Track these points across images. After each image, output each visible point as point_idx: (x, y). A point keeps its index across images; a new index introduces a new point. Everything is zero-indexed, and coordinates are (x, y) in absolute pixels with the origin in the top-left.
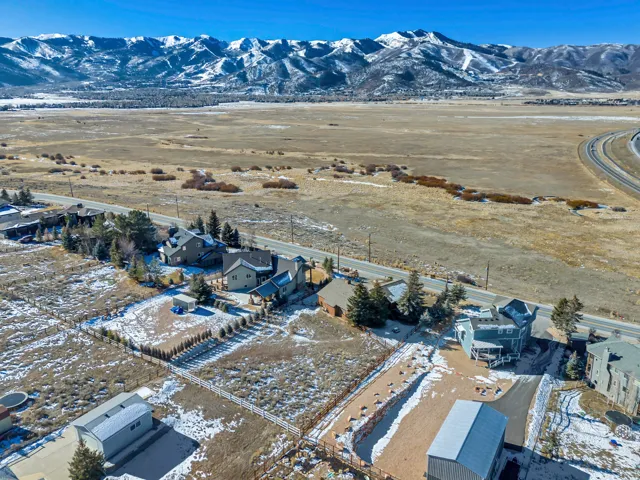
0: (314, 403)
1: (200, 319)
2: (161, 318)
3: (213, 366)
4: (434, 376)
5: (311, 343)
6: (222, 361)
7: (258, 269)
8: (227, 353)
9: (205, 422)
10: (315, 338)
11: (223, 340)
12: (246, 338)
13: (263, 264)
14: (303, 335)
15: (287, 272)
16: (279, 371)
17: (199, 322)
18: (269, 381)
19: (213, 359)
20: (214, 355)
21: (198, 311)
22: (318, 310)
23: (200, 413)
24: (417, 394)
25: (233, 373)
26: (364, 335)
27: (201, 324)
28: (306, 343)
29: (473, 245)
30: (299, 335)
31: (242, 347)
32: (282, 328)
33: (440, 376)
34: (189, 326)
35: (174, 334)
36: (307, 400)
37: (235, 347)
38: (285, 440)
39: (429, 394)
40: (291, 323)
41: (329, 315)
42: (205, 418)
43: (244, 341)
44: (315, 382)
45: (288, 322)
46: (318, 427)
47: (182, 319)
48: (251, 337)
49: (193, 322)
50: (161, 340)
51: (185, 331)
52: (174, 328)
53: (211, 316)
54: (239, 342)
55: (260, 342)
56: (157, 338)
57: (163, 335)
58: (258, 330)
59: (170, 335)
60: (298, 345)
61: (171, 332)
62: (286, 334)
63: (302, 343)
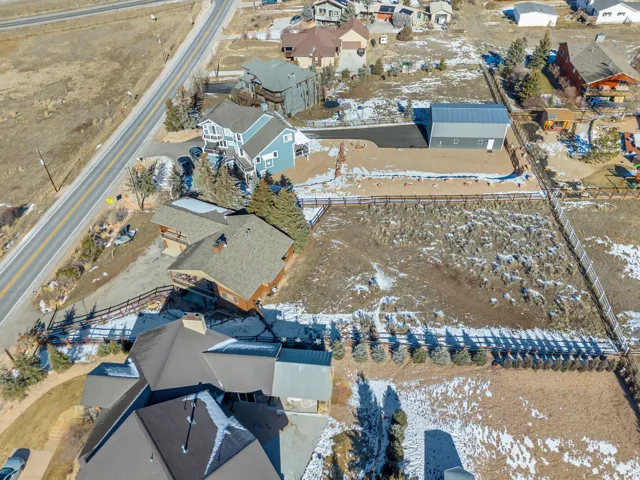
3: (549, 323)
5: (384, 267)
6: (527, 322)
8: (506, 332)
9: (628, 259)
10: (365, 270)
14: (371, 283)
16: (482, 259)
17: (480, 433)
19: (536, 334)
22: (271, 307)
23: (627, 270)
27: (485, 422)
30: (373, 287)
32: (374, 313)
34: (506, 439)
35: (553, 445)
37: (480, 334)
40: (348, 312)
42: (625, 263)
43: (457, 332)
45: (347, 317)
48: (442, 331)
49: (489, 447)
50: (590, 449)
51: (528, 432)
52: (539, 465)
53: (446, 429)
54: (466, 336)
55: (441, 313)
56: (595, 464)
57: (577, 463)
58: (411, 337)
59: (562, 450)
60: (402, 275)
61: (555, 459)
62: (386, 299)
63: (393, 275)
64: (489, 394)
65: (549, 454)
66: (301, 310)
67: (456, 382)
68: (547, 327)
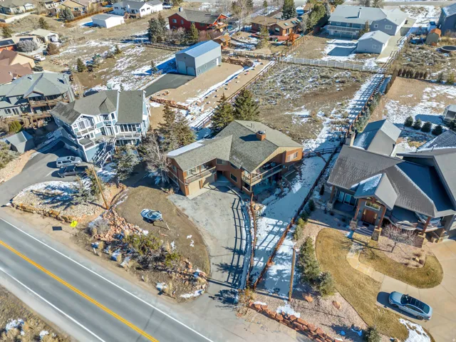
3: (360, 82)
5: (292, 111)
6: (356, 86)
8: (359, 92)
10: (290, 117)
12: (355, 105)
14: (303, 117)
16: (308, 85)
17: (418, 108)
19: (364, 87)
20: (368, 90)
27: (413, 106)
28: (297, 111)
30: (307, 116)
32: (328, 120)
35: (426, 97)
37: (358, 98)
40: (322, 127)
43: (354, 102)
45: (325, 129)
48: (351, 106)
49: (426, 108)
50: (429, 92)
51: (419, 99)
52: (435, 102)
53: (415, 114)
54: (358, 101)
57: (435, 95)
58: (351, 114)
60: (303, 107)
61: (433, 98)
62: (319, 115)
63: (301, 110)
64: (398, 102)
65: (430, 99)
66: (312, 140)
67: (388, 107)
68: (362, 83)
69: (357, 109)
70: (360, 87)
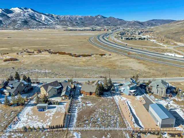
0: (118, 120)
1: (54, 110)
2: (38, 115)
4: (129, 102)
7: (57, 87)
8: (76, 117)
11: (70, 114)
12: (75, 111)
13: (58, 86)
15: (67, 86)
16: (98, 116)
18: (99, 119)
19: (75, 121)
20: (73, 119)
21: (49, 108)
22: (82, 95)
24: (131, 108)
25: (87, 122)
26: (102, 98)
27: (56, 112)
28: (93, 105)
29: (90, 68)
30: (88, 104)
31: (78, 113)
32: (81, 104)
33: (130, 102)
34: (53, 114)
35: (51, 118)
36: (115, 121)
38: (126, 133)
39: (133, 107)
40: (81, 101)
41: (88, 96)
44: (109, 115)
46: (127, 126)
47: (47, 112)
48: (76, 110)
49: (52, 112)
50: (49, 122)
51: (54, 116)
52: (48, 116)
53: (56, 108)
54: (75, 112)
55: (81, 110)
56: (47, 122)
57: (47, 120)
58: (75, 107)
59: (50, 119)
60: (92, 107)
61: (49, 118)
62: (84, 105)
63: (92, 106)
64: (61, 112)
65: (50, 117)
67: (64, 110)
68: (77, 122)
69: (74, 109)
70: (77, 120)
